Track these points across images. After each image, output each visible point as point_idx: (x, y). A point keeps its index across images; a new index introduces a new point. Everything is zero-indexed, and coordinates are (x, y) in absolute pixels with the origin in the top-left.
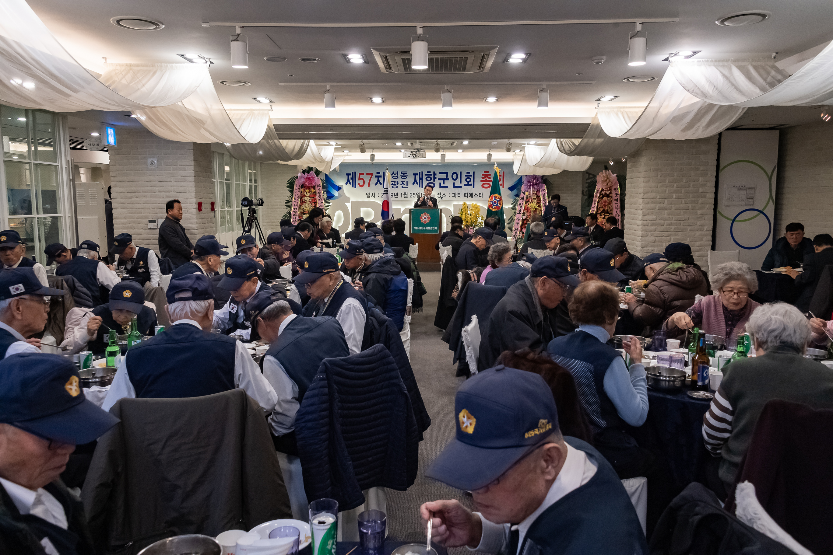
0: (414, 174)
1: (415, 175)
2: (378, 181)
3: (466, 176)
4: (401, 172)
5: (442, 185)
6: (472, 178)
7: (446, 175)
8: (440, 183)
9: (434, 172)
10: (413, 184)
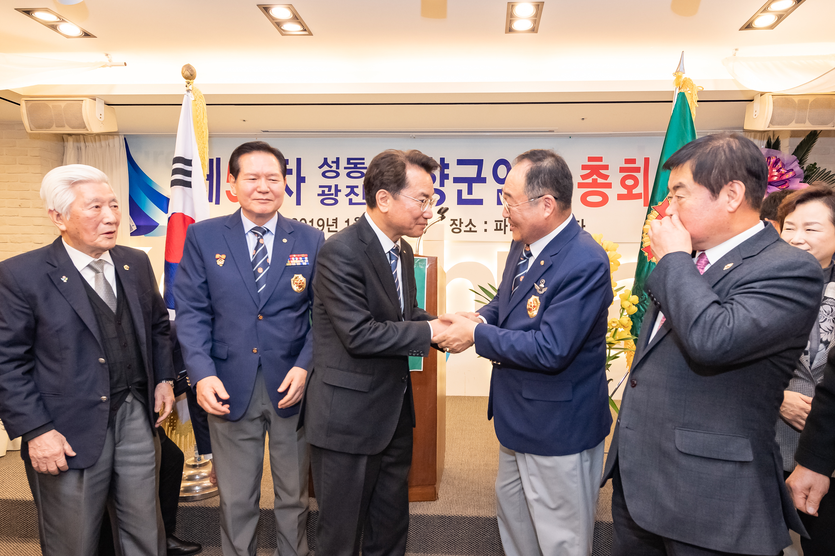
4: (349, 160)
5: (465, 196)
7: (476, 167)
8: (460, 192)
9: (442, 160)
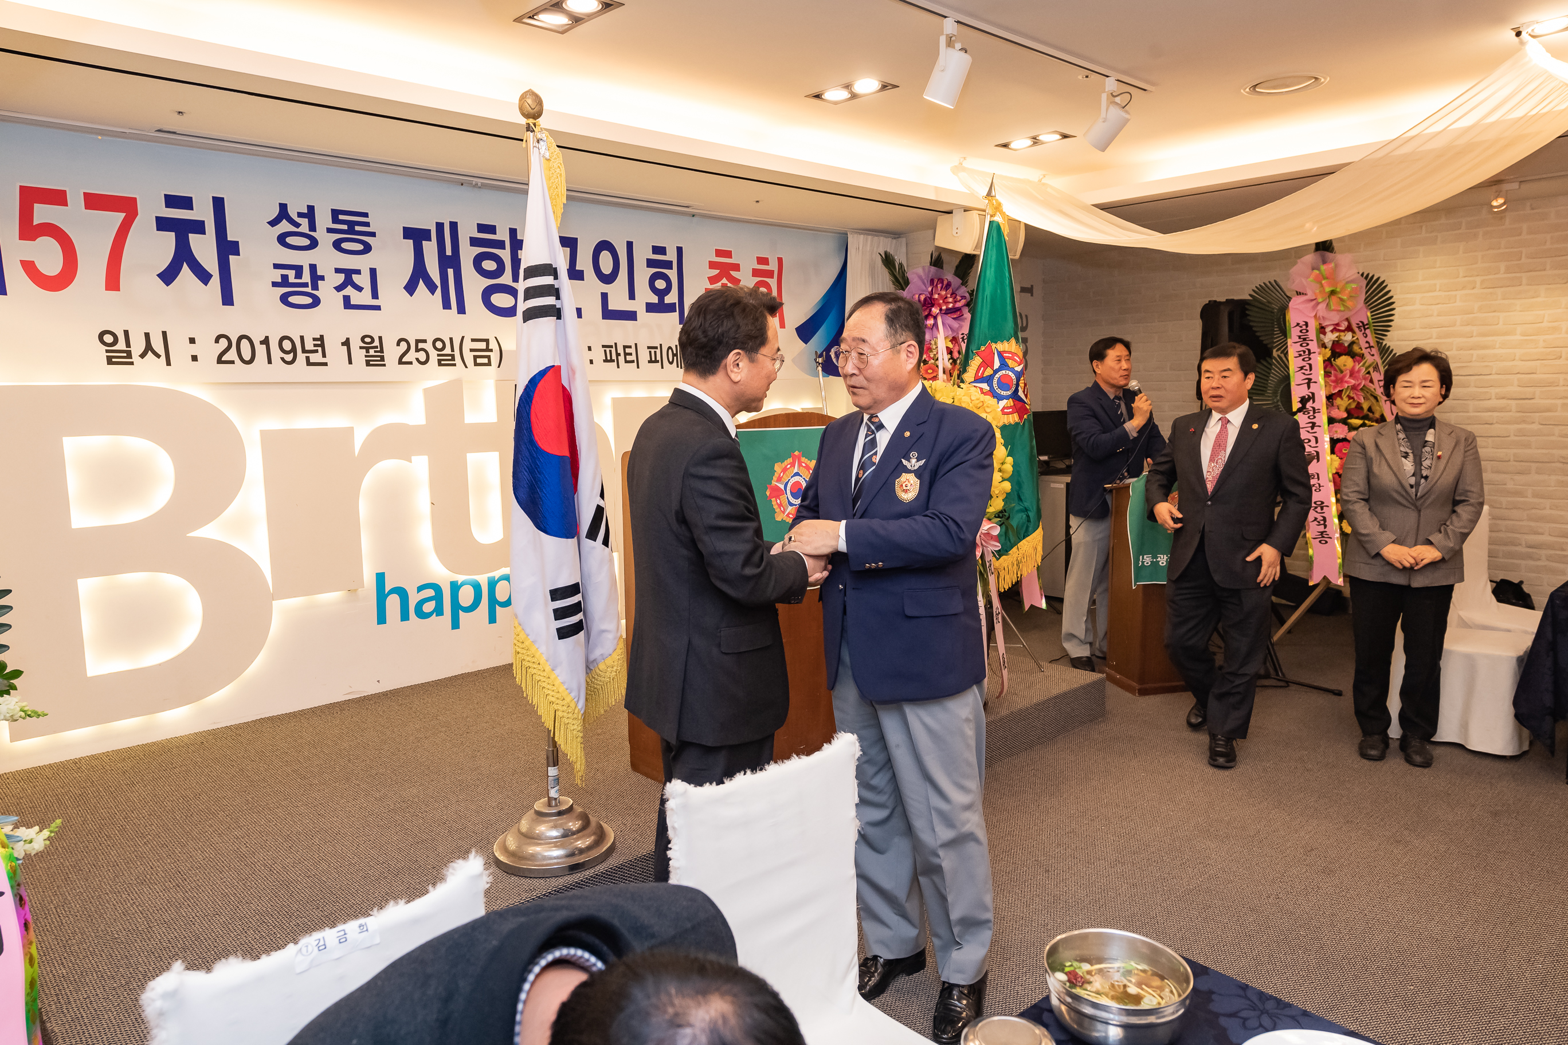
0: (409, 233)
1: (416, 235)
2: (183, 256)
3: (651, 263)
4: (335, 214)
6: (672, 274)
7: (566, 251)
9: (512, 232)
10: (410, 288)
